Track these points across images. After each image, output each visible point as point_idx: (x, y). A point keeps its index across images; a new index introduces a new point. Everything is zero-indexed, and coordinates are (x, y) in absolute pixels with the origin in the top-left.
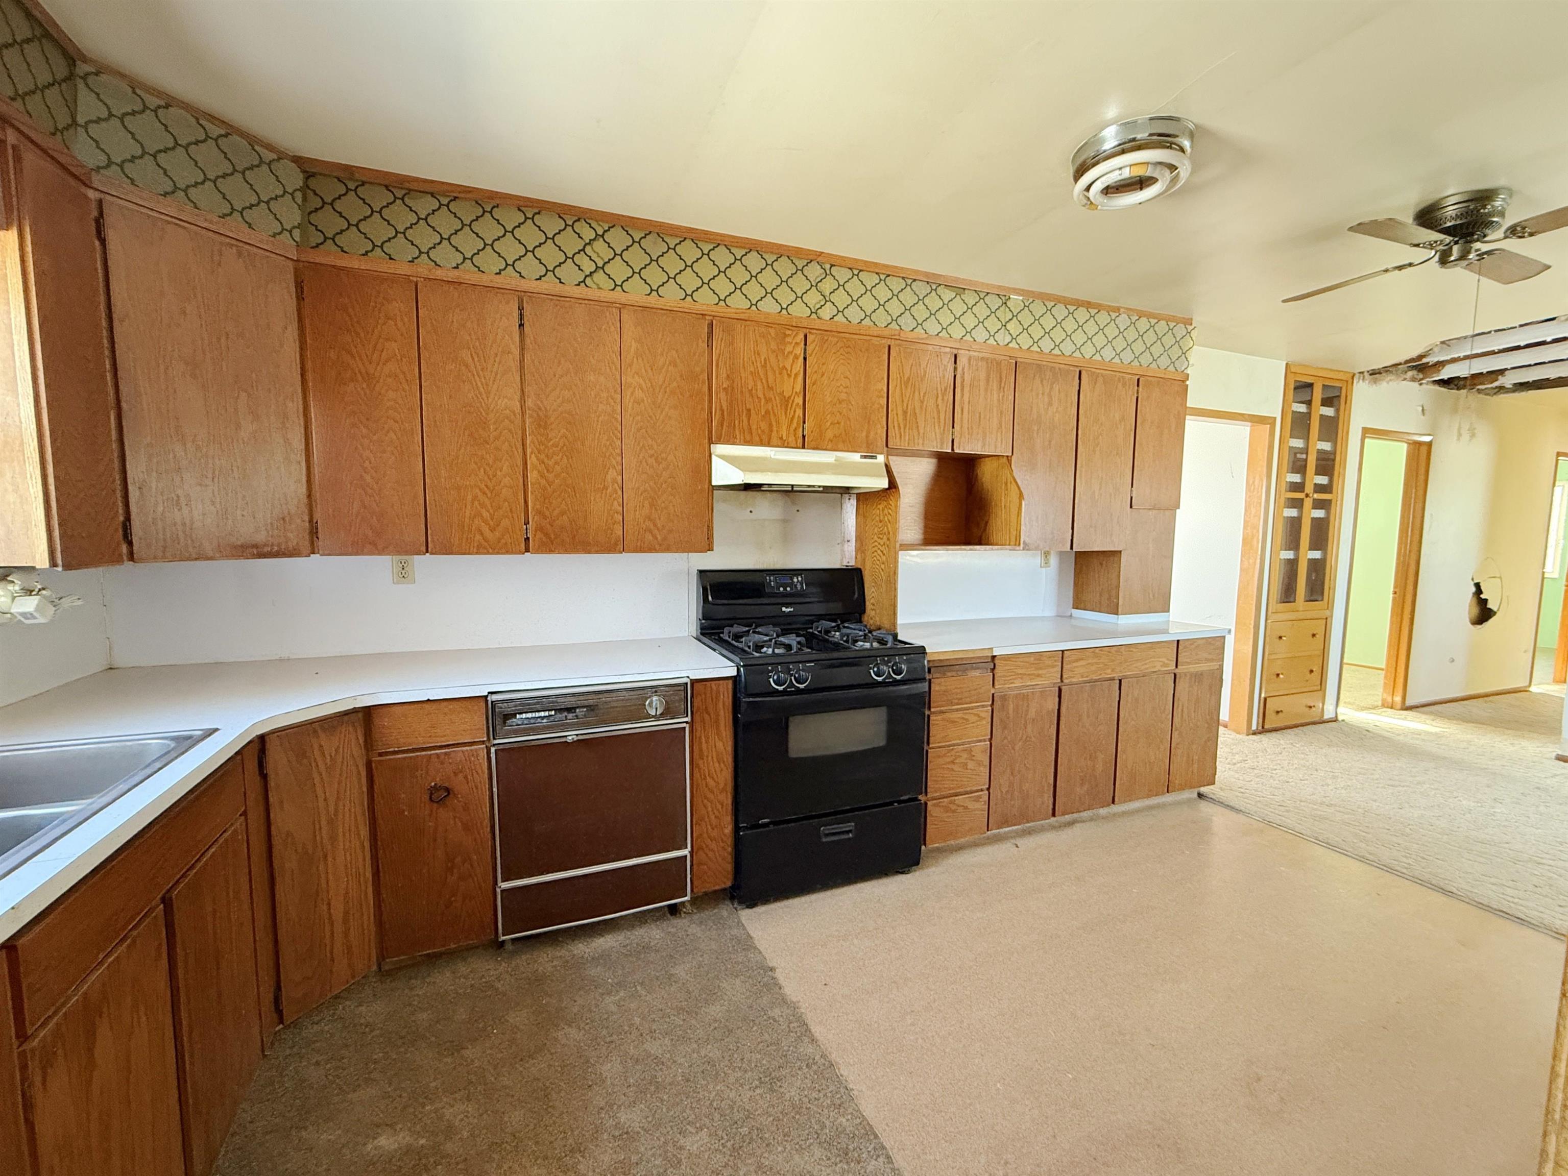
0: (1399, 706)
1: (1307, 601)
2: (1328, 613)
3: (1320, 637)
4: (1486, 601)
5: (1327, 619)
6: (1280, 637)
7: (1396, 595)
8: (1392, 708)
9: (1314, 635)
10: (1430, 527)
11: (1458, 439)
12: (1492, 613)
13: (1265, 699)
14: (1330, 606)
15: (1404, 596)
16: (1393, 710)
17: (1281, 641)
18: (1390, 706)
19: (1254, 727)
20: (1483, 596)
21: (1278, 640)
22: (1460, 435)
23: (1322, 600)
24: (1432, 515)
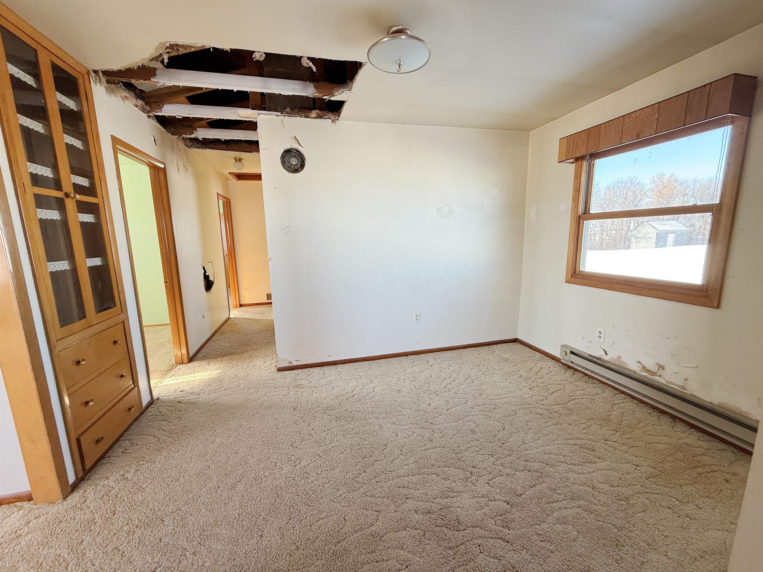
0: (186, 360)
1: (100, 311)
2: (123, 316)
3: (121, 342)
4: (208, 276)
5: (123, 321)
6: (78, 363)
7: (168, 284)
8: (182, 363)
9: (115, 342)
10: (177, 233)
11: (179, 172)
12: (211, 284)
13: (78, 441)
14: (124, 310)
15: (173, 284)
16: (184, 365)
17: (80, 366)
18: (181, 362)
19: (71, 478)
20: (207, 274)
21: (75, 367)
22: (178, 169)
23: (115, 306)
24: (176, 224)
